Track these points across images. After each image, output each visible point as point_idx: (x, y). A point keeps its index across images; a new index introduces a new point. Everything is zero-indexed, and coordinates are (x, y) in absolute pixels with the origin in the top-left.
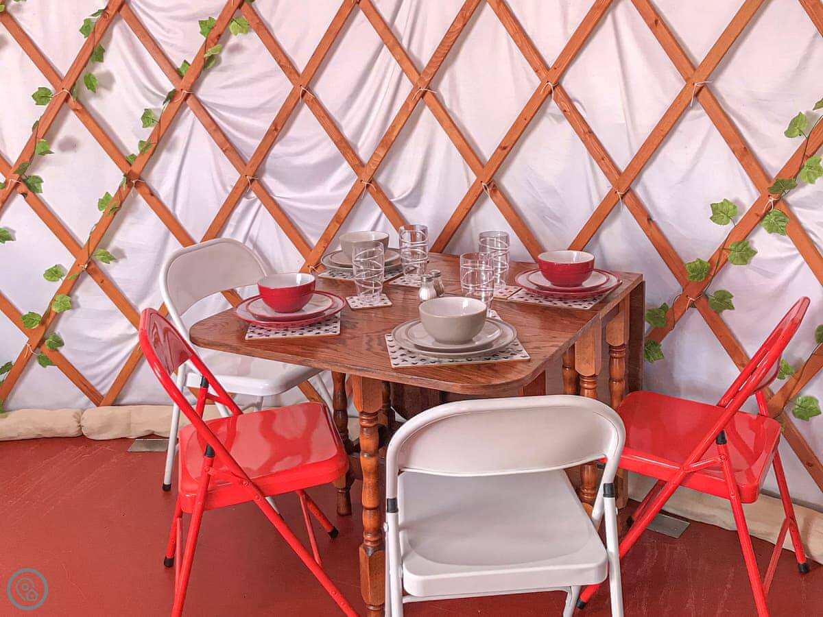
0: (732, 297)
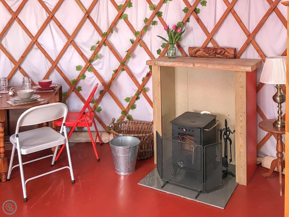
0: (81, 87)
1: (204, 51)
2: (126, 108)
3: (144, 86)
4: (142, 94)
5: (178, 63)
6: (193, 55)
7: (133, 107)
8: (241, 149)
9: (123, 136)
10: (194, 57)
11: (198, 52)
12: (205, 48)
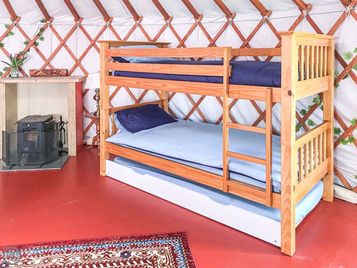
1: (43, 72)
6: (34, 75)
11: (38, 73)
12: (44, 70)
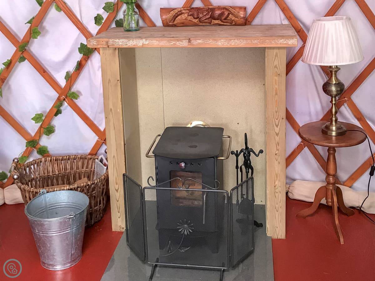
2: (33, 134)
3: (70, 89)
4: (66, 104)
5: (157, 40)
6: (171, 24)
7: (49, 130)
8: (277, 181)
9: (47, 193)
10: (172, 26)
